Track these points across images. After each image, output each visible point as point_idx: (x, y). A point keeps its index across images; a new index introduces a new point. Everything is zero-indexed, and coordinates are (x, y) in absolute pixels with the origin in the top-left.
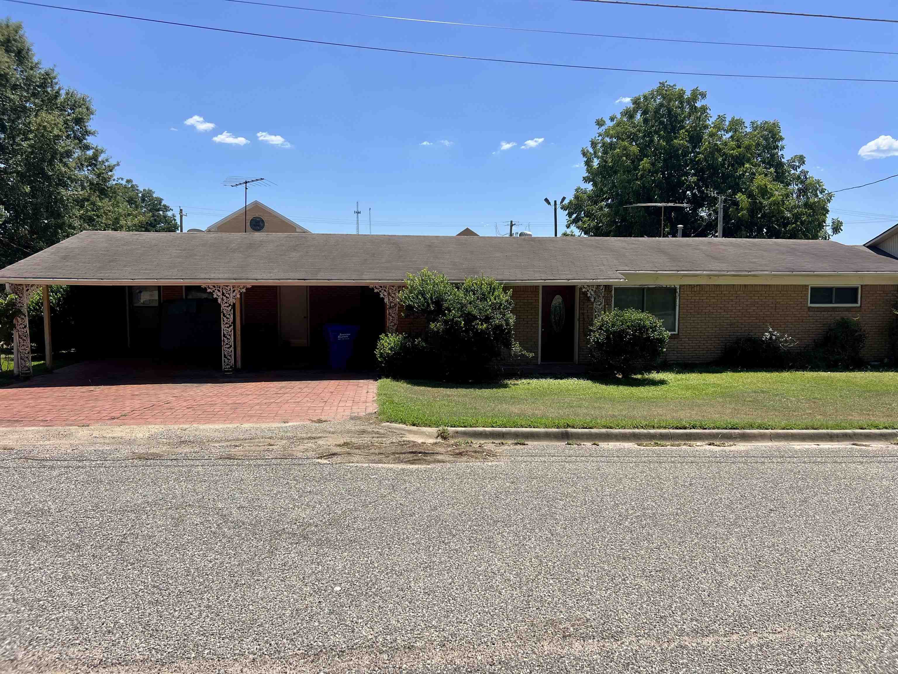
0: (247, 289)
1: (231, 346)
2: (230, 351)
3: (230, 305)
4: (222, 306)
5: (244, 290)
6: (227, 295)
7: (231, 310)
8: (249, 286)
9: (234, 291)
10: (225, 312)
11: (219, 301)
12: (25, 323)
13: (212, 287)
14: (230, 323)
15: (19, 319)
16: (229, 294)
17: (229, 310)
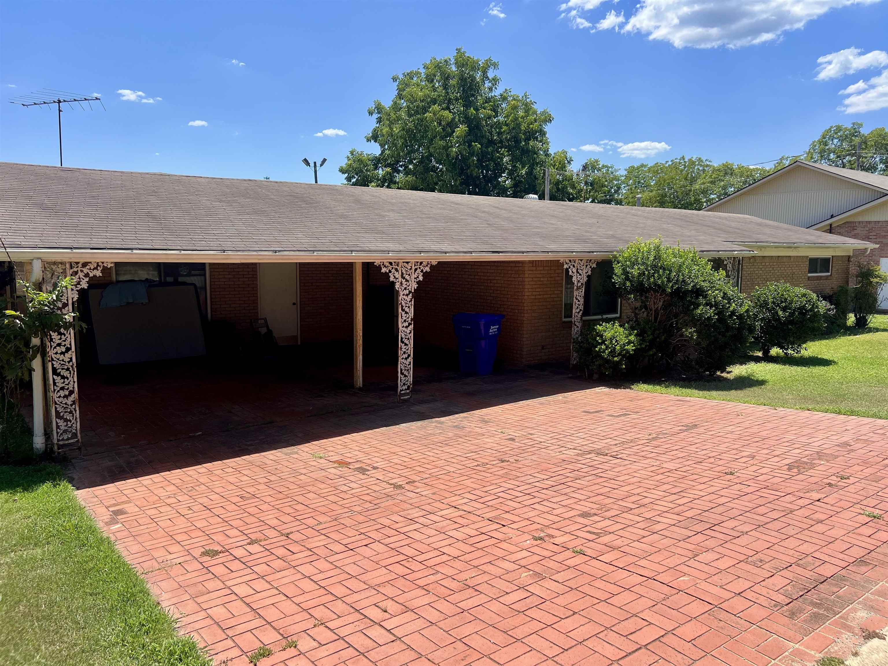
0: (432, 267)
1: (409, 356)
2: (408, 363)
3: (410, 292)
4: (401, 293)
5: (428, 269)
6: (407, 277)
7: (411, 301)
8: (434, 263)
9: (416, 270)
10: (403, 304)
11: (397, 286)
12: (67, 343)
13: (387, 264)
14: (410, 319)
15: (54, 335)
16: (409, 275)
17: (409, 300)
